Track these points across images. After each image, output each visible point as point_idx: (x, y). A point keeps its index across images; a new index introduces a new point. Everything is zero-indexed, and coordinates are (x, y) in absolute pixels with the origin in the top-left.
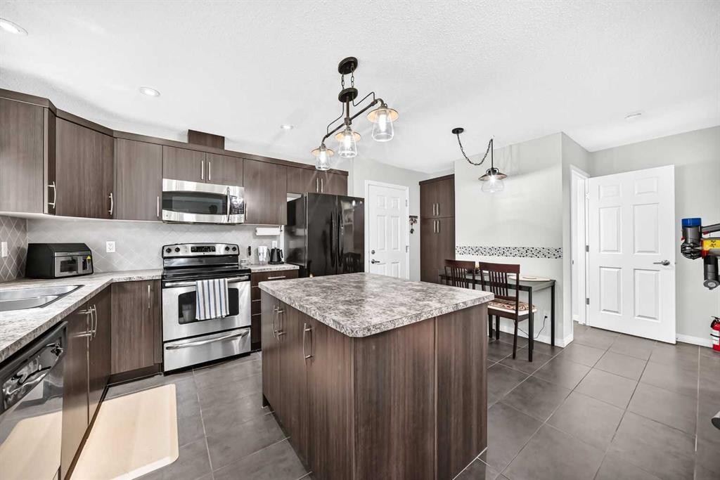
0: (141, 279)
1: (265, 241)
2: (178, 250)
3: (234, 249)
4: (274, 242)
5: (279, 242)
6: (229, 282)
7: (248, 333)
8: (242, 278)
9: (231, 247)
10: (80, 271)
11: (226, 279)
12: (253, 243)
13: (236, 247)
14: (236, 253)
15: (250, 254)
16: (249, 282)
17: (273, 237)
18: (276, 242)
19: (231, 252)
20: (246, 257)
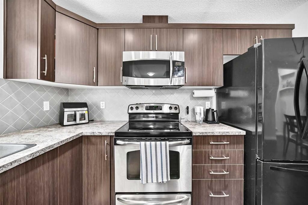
0: (100, 135)
1: (200, 102)
2: (137, 108)
3: (176, 108)
4: (207, 103)
5: (211, 104)
6: (170, 146)
7: (188, 199)
8: (183, 142)
9: (173, 107)
10: (78, 121)
11: (167, 142)
12: (191, 104)
13: (177, 106)
14: (177, 111)
15: (188, 113)
16: (191, 146)
17: (207, 98)
18: (209, 103)
19: (173, 111)
20: (184, 115)
